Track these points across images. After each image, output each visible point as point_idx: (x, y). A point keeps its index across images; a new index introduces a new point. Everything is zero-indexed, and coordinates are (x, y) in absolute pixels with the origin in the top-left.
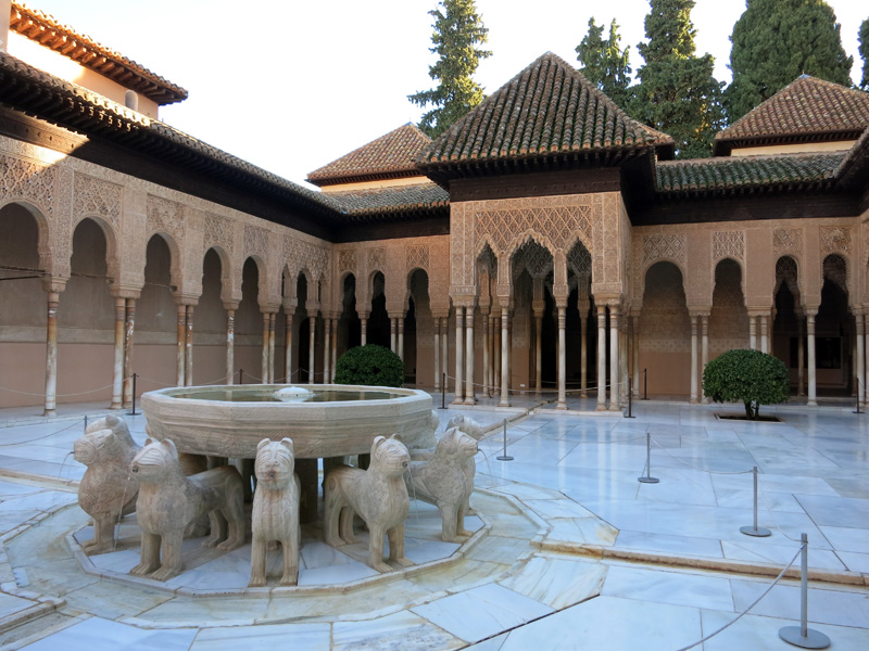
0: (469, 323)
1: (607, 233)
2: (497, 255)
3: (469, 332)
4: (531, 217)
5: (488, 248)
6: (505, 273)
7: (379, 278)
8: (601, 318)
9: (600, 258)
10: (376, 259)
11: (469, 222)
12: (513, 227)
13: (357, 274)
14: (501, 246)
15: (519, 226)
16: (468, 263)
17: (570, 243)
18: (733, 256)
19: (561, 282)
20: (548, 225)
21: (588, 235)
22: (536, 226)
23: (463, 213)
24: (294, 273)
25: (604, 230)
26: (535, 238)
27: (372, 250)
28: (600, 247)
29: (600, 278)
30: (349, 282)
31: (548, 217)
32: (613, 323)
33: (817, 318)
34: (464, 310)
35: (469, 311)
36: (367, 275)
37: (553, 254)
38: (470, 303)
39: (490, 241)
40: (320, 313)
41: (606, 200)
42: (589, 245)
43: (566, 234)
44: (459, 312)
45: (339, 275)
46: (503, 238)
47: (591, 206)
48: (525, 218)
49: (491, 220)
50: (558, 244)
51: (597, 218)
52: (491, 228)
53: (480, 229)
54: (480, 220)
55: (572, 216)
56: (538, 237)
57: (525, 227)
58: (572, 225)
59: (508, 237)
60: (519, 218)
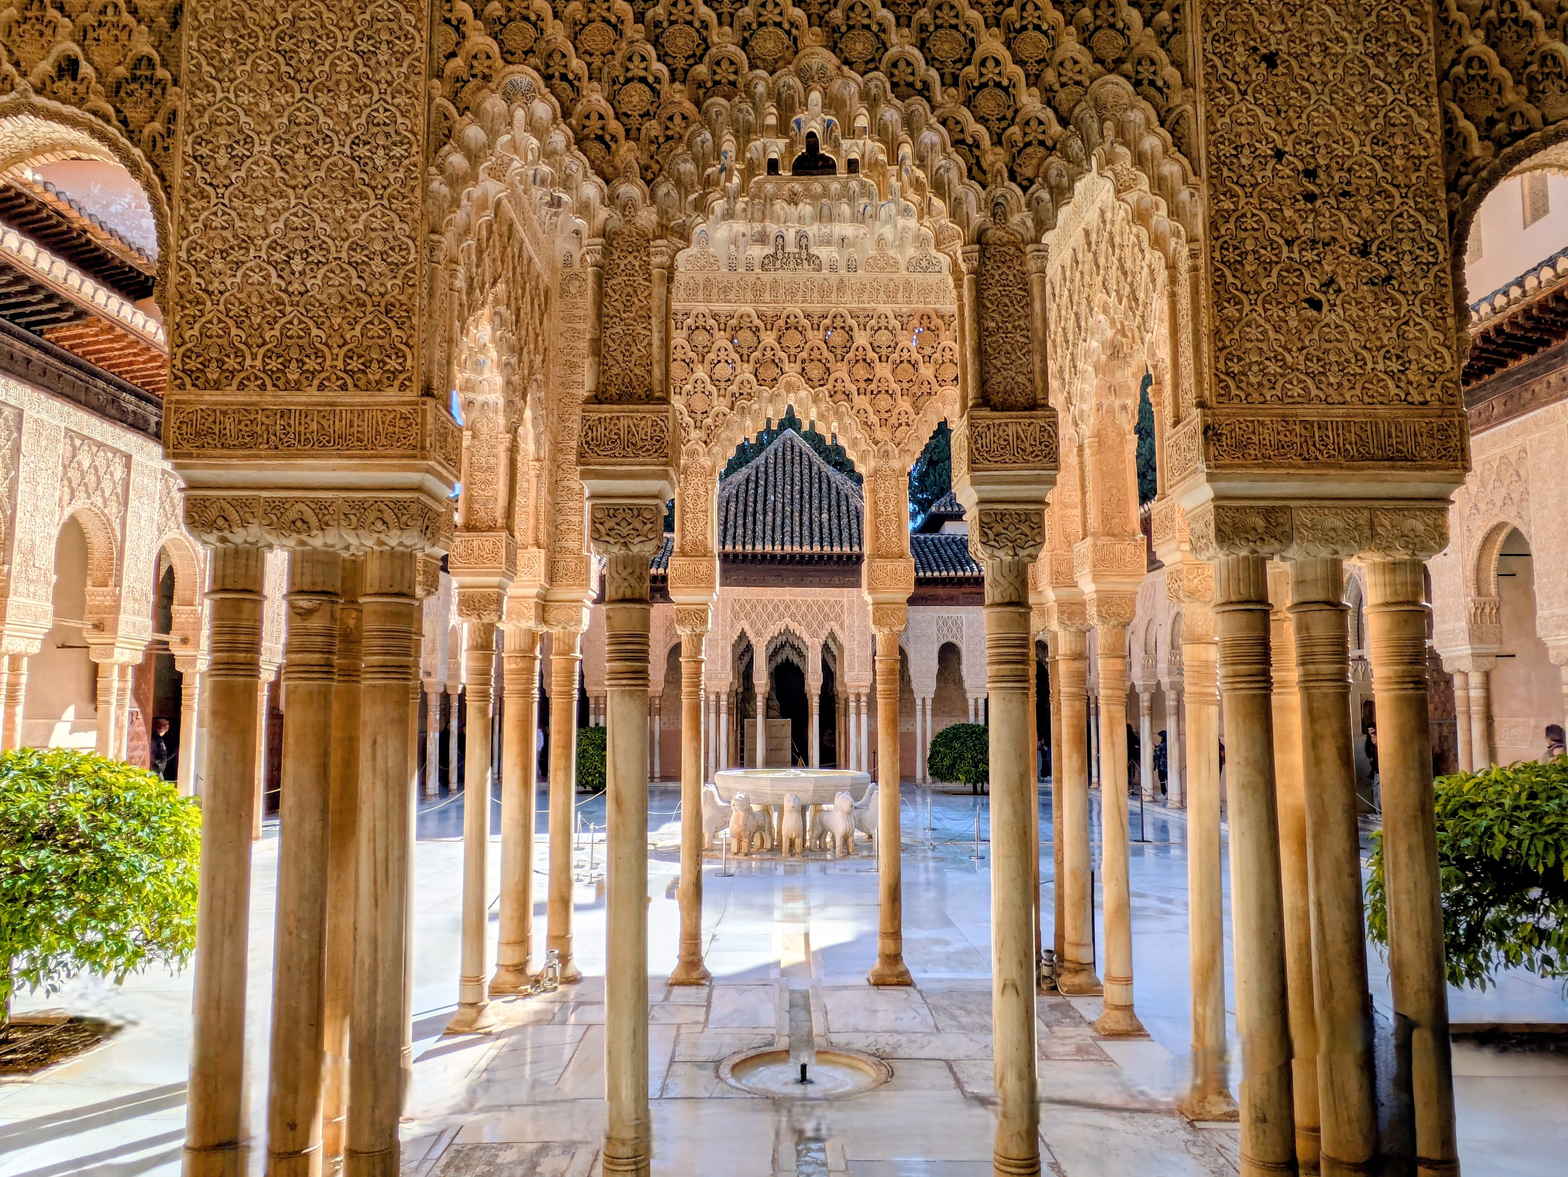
0: (724, 709)
1: (859, 626)
2: (753, 642)
3: (724, 717)
4: (787, 607)
6: (759, 660)
8: (852, 705)
9: (852, 649)
11: (724, 608)
12: (770, 616)
14: (758, 634)
15: (776, 616)
16: (724, 650)
17: (824, 634)
18: (953, 640)
19: (815, 671)
20: (804, 616)
21: (841, 627)
22: (793, 617)
26: (791, 628)
28: (852, 639)
29: (852, 669)
31: (804, 608)
32: (864, 710)
34: (717, 695)
37: (808, 644)
38: (724, 689)
39: (747, 628)
41: (858, 596)
42: (841, 637)
43: (821, 625)
46: (759, 625)
47: (845, 600)
48: (782, 608)
49: (748, 607)
50: (814, 635)
51: (851, 613)
52: (747, 616)
53: (736, 616)
54: (737, 607)
55: (827, 609)
56: (793, 626)
57: (781, 617)
58: (826, 617)
59: (766, 625)
60: (776, 608)
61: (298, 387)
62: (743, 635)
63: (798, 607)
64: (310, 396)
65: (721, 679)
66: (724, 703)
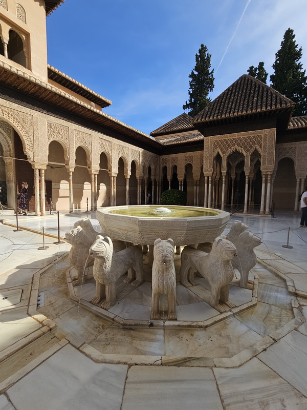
0: (210, 182)
1: (269, 145)
2: (222, 156)
4: (237, 141)
5: (218, 154)
6: (224, 163)
7: (175, 168)
8: (263, 179)
9: (265, 156)
10: (174, 160)
11: (211, 144)
12: (229, 145)
13: (168, 166)
14: (224, 153)
15: (231, 145)
16: (210, 160)
17: (252, 151)
19: (248, 166)
20: (243, 143)
21: (261, 147)
22: (238, 144)
23: (209, 141)
24: (147, 166)
25: (268, 144)
27: (173, 158)
28: (265, 151)
29: (264, 164)
30: (165, 169)
31: (244, 141)
32: (269, 181)
34: (208, 177)
35: (210, 178)
37: (245, 155)
38: (210, 175)
39: (220, 151)
40: (155, 180)
41: (269, 132)
42: (260, 151)
43: (251, 147)
44: (206, 178)
45: (161, 166)
46: (225, 150)
47: (263, 135)
49: (220, 143)
50: (247, 151)
51: (265, 140)
52: (220, 146)
53: (216, 147)
54: (216, 143)
55: (254, 140)
56: (239, 149)
57: (234, 145)
58: (254, 143)
59: (227, 149)
60: (231, 142)
63: (241, 140)
65: (209, 171)
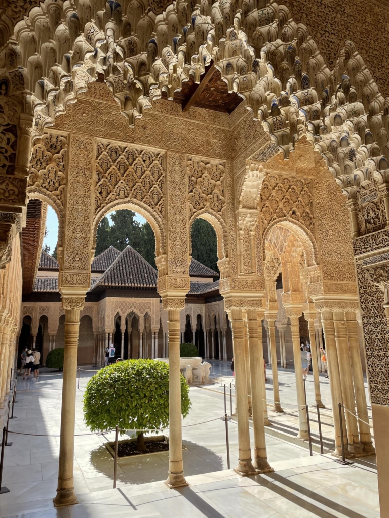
2: (121, 315)
4: (133, 304)
6: (123, 322)
8: (153, 336)
9: (153, 318)
10: (44, 310)
11: (113, 304)
12: (128, 307)
13: (33, 316)
14: (124, 313)
15: (129, 307)
16: (112, 318)
17: (144, 313)
19: (142, 325)
20: (138, 307)
21: (150, 311)
22: (135, 307)
23: (111, 301)
25: (155, 309)
26: (134, 311)
27: (41, 307)
28: (154, 314)
29: (153, 324)
31: (139, 304)
32: (157, 338)
33: (195, 333)
35: (111, 335)
36: (38, 317)
38: (111, 332)
41: (155, 301)
42: (150, 314)
43: (144, 310)
46: (124, 310)
47: (152, 302)
48: (131, 304)
49: (120, 304)
50: (142, 313)
51: (153, 306)
52: (120, 307)
53: (116, 307)
54: (117, 304)
55: (146, 305)
57: (131, 307)
58: (146, 307)
59: (126, 310)
60: (130, 304)
61: (342, 280)
62: (118, 313)
63: (137, 304)
64: (344, 282)
65: (111, 329)
66: (111, 337)
